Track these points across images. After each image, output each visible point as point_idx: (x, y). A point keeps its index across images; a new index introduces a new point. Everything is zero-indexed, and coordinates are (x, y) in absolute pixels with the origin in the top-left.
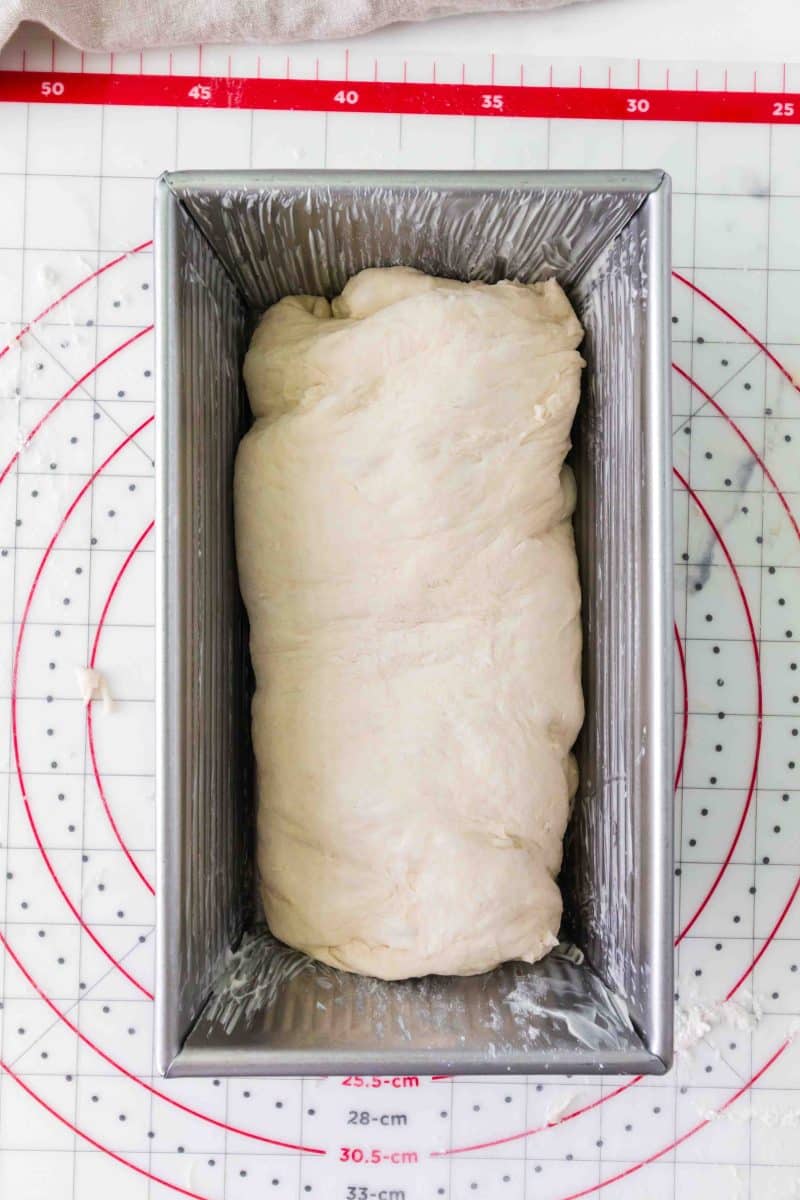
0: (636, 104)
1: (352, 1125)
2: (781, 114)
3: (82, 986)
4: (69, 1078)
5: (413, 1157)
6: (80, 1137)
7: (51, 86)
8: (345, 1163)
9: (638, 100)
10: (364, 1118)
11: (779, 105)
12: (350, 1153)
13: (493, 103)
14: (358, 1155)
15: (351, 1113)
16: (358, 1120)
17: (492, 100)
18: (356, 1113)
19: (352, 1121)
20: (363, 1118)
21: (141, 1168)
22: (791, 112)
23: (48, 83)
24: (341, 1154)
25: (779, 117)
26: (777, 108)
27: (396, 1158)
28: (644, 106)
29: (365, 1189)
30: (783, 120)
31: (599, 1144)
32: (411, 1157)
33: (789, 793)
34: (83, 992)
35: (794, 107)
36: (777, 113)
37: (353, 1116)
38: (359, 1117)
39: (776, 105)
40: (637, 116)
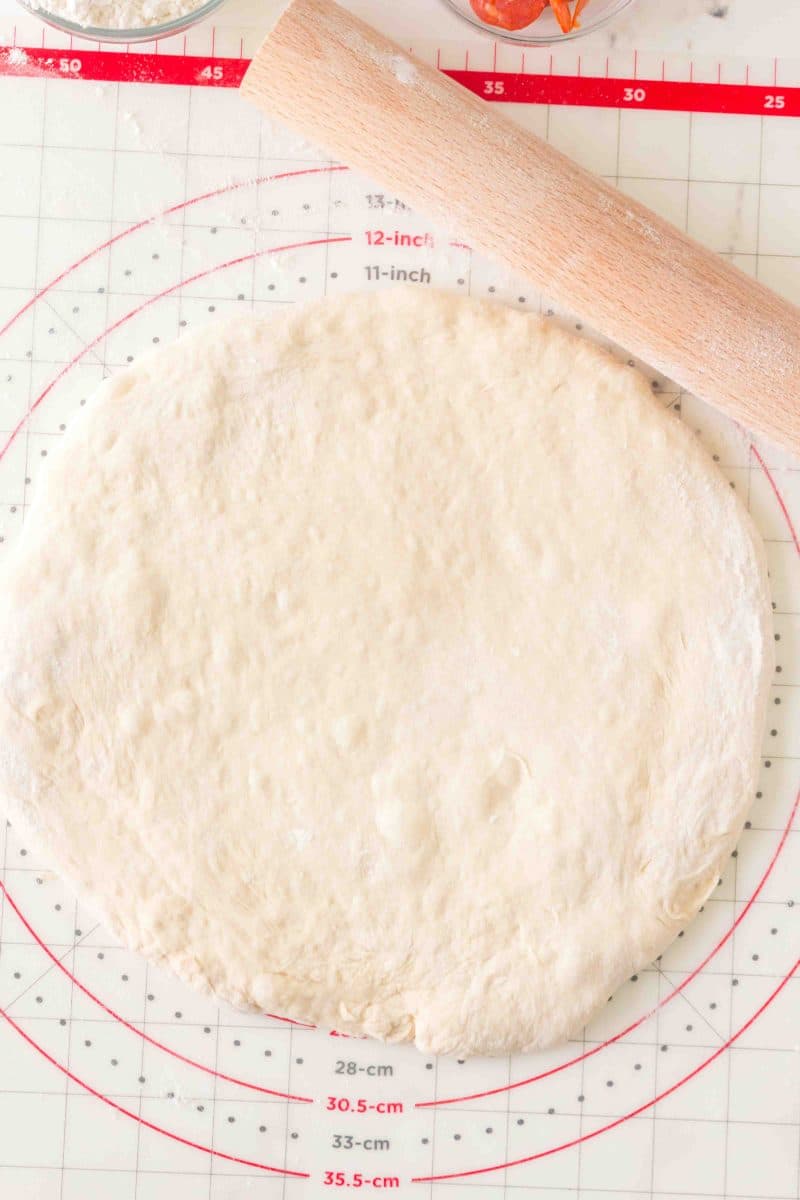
0: (633, 93)
1: (338, 1075)
2: (772, 106)
3: (78, 933)
4: (63, 1022)
5: (398, 1108)
6: (71, 1080)
7: (69, 63)
8: (332, 1112)
9: (635, 90)
10: (352, 1068)
11: (770, 98)
12: (336, 1103)
13: (495, 89)
14: (344, 1105)
15: (339, 1062)
16: (345, 1069)
17: (493, 86)
18: (343, 1064)
19: (338, 1071)
20: (350, 1068)
21: (132, 1113)
22: (781, 105)
23: (66, 60)
24: (327, 1103)
25: (770, 109)
26: (768, 100)
27: (382, 1108)
28: (640, 95)
29: (351, 1138)
30: (774, 112)
31: (581, 1099)
32: (396, 1107)
33: (771, 760)
34: (78, 938)
35: (785, 100)
36: (768, 105)
37: (340, 1065)
38: (346, 1068)
39: (767, 97)
40: (633, 105)
